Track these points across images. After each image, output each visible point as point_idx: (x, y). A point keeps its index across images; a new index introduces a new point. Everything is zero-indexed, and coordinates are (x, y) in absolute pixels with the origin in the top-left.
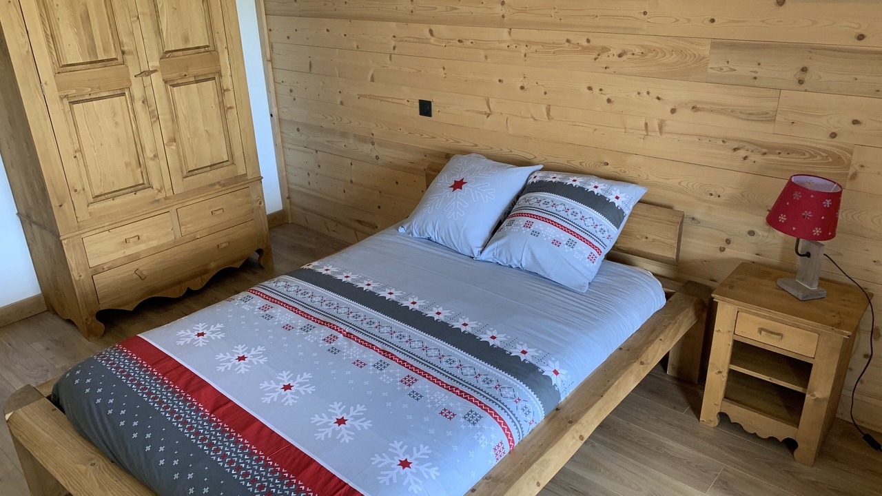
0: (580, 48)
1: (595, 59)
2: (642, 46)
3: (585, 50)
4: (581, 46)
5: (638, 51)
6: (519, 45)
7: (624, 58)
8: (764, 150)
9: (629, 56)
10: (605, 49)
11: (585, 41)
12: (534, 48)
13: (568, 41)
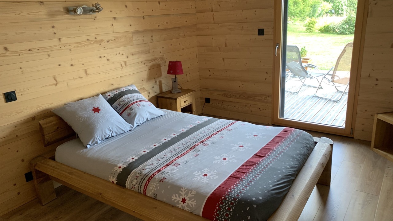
0: (93, 42)
1: (100, 45)
2: (115, 37)
3: (96, 42)
4: (93, 41)
5: (113, 39)
6: (66, 45)
7: (109, 42)
8: (150, 61)
9: (111, 41)
10: (102, 40)
11: (94, 38)
12: (73, 46)
13: (88, 40)
